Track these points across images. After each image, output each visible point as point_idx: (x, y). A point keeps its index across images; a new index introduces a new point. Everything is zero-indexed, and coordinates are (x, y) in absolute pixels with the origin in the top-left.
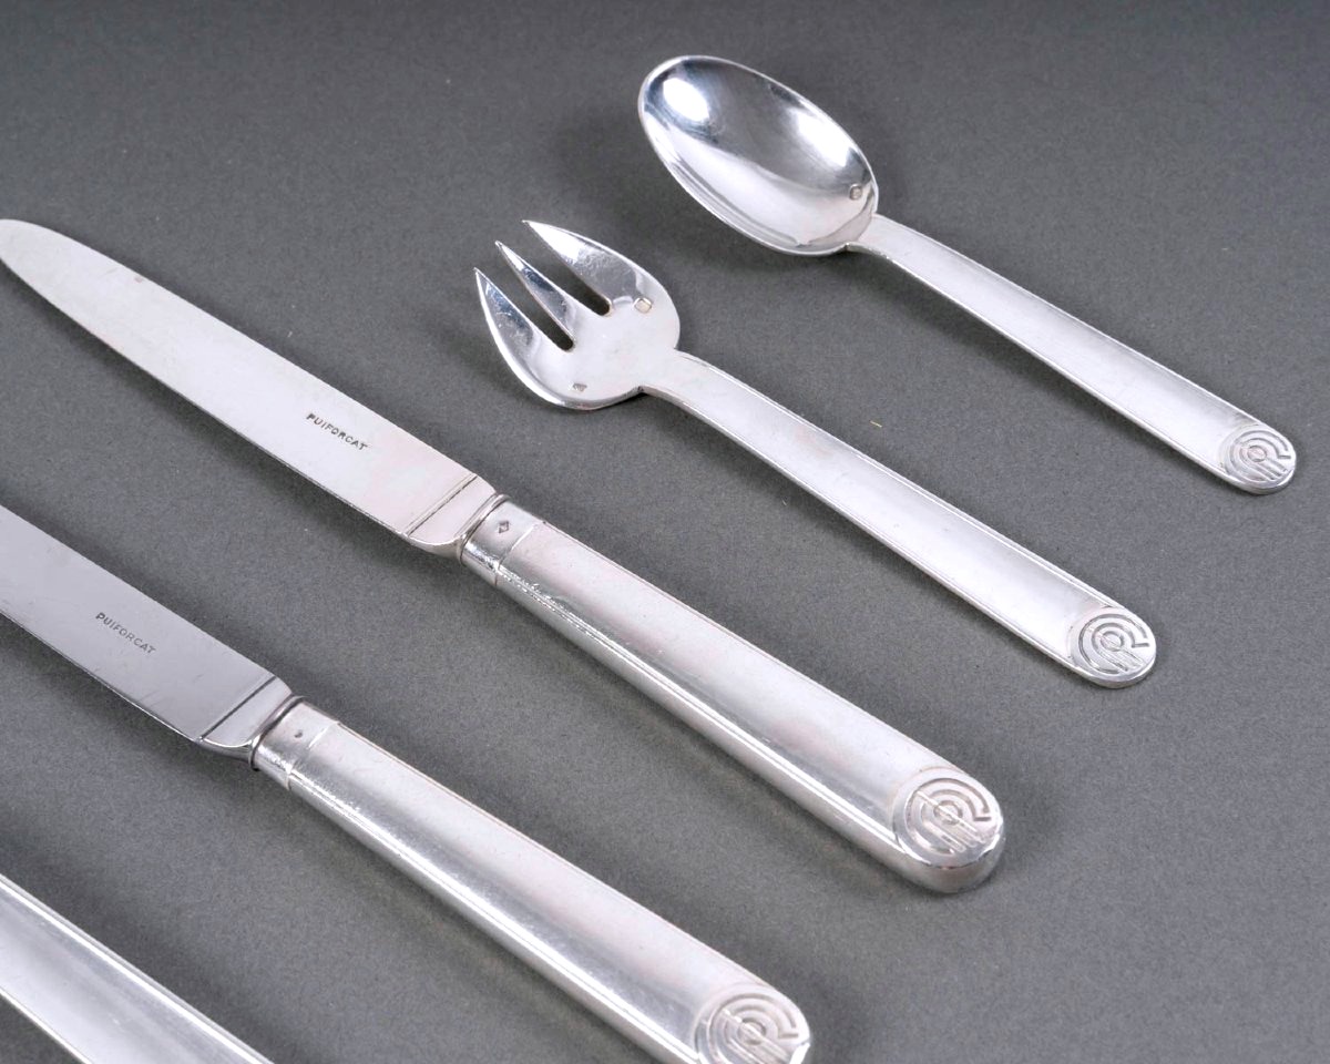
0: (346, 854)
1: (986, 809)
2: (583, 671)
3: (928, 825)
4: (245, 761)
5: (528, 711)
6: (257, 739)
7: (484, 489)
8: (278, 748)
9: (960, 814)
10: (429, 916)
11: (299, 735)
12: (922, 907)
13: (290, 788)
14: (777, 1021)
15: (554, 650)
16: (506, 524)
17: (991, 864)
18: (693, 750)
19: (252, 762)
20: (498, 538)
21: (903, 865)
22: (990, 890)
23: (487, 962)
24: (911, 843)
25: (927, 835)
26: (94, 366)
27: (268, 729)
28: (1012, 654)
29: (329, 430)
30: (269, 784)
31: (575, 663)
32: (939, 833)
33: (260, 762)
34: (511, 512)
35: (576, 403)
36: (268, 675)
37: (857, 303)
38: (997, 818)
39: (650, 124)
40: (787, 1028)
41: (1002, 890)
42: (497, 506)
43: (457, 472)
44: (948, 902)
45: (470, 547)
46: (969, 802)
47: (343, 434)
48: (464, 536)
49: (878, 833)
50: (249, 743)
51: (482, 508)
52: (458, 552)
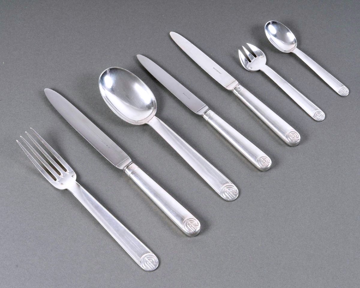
1: (298, 136)
3: (290, 137)
4: (202, 116)
5: (239, 114)
7: (237, 82)
8: (207, 115)
9: (295, 136)
10: (224, 140)
11: (210, 114)
12: (288, 148)
14: (268, 161)
15: (244, 106)
16: (239, 88)
17: (298, 144)
18: (261, 122)
20: (238, 90)
21: (287, 142)
22: (298, 147)
23: (231, 147)
24: (288, 139)
25: (290, 139)
26: (184, 56)
27: (205, 113)
28: (306, 115)
29: (216, 71)
30: (204, 120)
31: (246, 108)
32: (292, 139)
33: (203, 117)
34: (240, 86)
35: (251, 70)
36: (206, 105)
37: (292, 60)
38: (300, 138)
39: (266, 31)
40: (269, 161)
41: (299, 147)
43: (233, 79)
44: (292, 147)
45: (234, 90)
46: (296, 135)
47: (218, 71)
49: (284, 137)
50: (203, 114)
51: (236, 85)
52: (232, 91)
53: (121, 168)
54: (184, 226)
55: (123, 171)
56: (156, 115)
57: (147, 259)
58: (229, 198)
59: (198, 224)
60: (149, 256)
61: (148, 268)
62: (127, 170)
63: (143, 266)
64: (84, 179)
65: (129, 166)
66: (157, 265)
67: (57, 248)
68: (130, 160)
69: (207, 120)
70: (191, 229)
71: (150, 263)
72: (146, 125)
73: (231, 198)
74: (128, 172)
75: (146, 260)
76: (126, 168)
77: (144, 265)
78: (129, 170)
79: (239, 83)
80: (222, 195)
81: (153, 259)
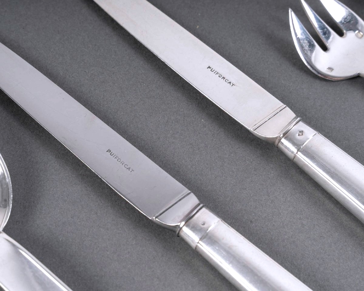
0: (218, 283)
2: (330, 206)
4: (175, 232)
5: (305, 222)
6: (183, 223)
7: (289, 114)
8: (194, 228)
13: (196, 249)
16: (302, 132)
19: (178, 233)
20: (298, 139)
27: (188, 219)
29: (218, 75)
31: (327, 202)
33: (182, 234)
34: (302, 126)
35: (328, 77)
36: (187, 191)
42: (298, 123)
43: (277, 103)
45: (283, 140)
47: (224, 78)
48: (282, 135)
50: (179, 224)
51: (290, 123)
52: (277, 141)
56: (6, 230)
69: (193, 245)
79: (297, 116)
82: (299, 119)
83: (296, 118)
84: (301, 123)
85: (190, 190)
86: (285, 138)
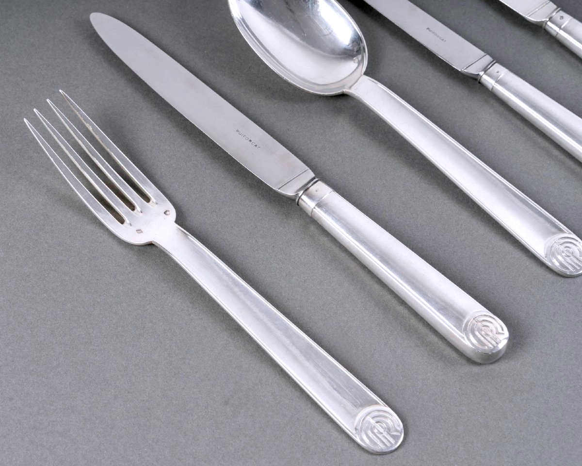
4: (476, 80)
5: (565, 77)
6: (483, 72)
7: (552, 6)
8: (490, 76)
10: (535, 135)
11: (498, 72)
13: (492, 89)
16: (562, 17)
19: (480, 80)
20: (559, 20)
27: (486, 70)
33: (482, 80)
34: (562, 13)
36: (483, 54)
42: (559, 11)
45: (549, 23)
48: (547, 20)
50: (480, 73)
51: (553, 12)
52: (544, 25)
53: (289, 192)
54: (467, 334)
55: (294, 200)
56: (367, 73)
57: (373, 422)
58: (568, 268)
59: (503, 330)
60: (377, 413)
61: (375, 444)
62: (304, 197)
63: (362, 440)
64: (195, 219)
65: (308, 188)
66: (399, 437)
67: (129, 392)
68: (312, 175)
69: (490, 87)
70: (485, 341)
71: (382, 430)
72: (343, 96)
73: (575, 268)
74: (308, 204)
75: (370, 423)
76: (302, 192)
77: (365, 438)
78: (311, 197)
79: (558, 7)
80: (551, 262)
81: (389, 421)
82: (559, 9)
83: (557, 9)
84: (561, 12)
85: (485, 53)
86: (550, 22)
